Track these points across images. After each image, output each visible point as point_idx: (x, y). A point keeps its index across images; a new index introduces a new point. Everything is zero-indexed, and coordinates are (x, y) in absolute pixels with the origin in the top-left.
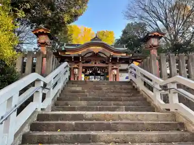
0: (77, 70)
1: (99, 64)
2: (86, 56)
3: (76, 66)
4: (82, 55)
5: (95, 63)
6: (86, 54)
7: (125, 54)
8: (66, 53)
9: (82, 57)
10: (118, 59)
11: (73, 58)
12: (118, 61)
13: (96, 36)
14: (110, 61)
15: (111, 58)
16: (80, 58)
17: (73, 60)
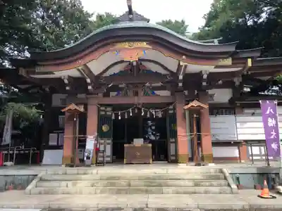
1: (146, 94)
2: (105, 75)
3: (73, 107)
4: (96, 71)
5: (136, 94)
6: (107, 70)
7: (229, 61)
9: (97, 79)
10: (205, 76)
11: (66, 81)
12: (204, 84)
13: (130, 7)
14: (180, 84)
15: (181, 77)
16: (88, 81)
17: (67, 88)
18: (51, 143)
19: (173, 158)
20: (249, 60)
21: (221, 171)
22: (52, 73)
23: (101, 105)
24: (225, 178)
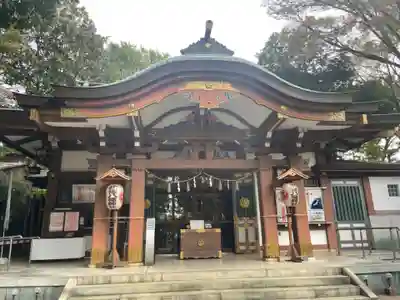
0: (119, 190)
2: (157, 126)
3: (113, 173)
4: (146, 122)
5: (202, 156)
6: (160, 119)
7: (341, 116)
8: (66, 113)
9: (145, 131)
10: (301, 135)
11: (102, 134)
12: (299, 145)
13: (208, 32)
14: (267, 145)
15: (269, 135)
16: (137, 134)
17: (102, 144)
18: (52, 228)
19: (242, 248)
20: (365, 116)
21: (342, 272)
22: (83, 120)
23: (151, 171)
24: (353, 282)
